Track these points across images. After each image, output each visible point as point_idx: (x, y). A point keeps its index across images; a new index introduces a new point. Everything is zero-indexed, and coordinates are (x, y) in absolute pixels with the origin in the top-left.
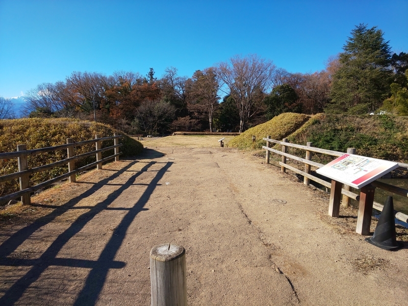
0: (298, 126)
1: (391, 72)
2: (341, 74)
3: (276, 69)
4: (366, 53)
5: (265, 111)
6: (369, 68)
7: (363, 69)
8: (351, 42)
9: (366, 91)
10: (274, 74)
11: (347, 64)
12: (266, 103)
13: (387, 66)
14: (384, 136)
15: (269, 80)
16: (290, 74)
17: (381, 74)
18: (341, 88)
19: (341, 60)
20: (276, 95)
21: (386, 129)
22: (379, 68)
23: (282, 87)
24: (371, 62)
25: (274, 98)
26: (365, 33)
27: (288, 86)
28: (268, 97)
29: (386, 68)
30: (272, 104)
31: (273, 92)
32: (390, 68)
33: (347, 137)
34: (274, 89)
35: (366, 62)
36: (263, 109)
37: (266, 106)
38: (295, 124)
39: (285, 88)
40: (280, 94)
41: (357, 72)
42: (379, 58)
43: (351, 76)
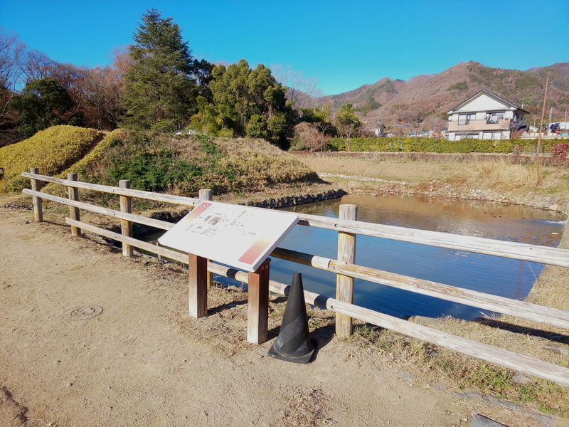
0: (86, 149)
1: (194, 81)
2: (135, 75)
3: (27, 50)
4: (164, 52)
5: (16, 120)
6: (170, 72)
7: (162, 73)
8: (144, 31)
9: (170, 103)
10: (24, 58)
11: (141, 62)
12: (15, 107)
13: (190, 73)
14: (207, 163)
15: (15, 68)
16: (56, 63)
17: (184, 83)
18: (137, 94)
19: (132, 54)
20: (35, 96)
21: (208, 153)
22: (181, 74)
23: (44, 83)
24: (172, 65)
25: (30, 101)
26: (160, 23)
27: (54, 82)
28: (17, 97)
29: (188, 75)
30: (29, 109)
31: (28, 90)
32: (193, 76)
33: (164, 165)
34: (27, 84)
35: (165, 64)
36: (12, 117)
37: (18, 113)
38: (81, 145)
39: (50, 84)
40: (42, 95)
41: (156, 76)
42: (180, 62)
43: (149, 80)
